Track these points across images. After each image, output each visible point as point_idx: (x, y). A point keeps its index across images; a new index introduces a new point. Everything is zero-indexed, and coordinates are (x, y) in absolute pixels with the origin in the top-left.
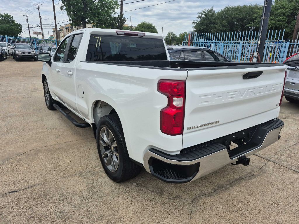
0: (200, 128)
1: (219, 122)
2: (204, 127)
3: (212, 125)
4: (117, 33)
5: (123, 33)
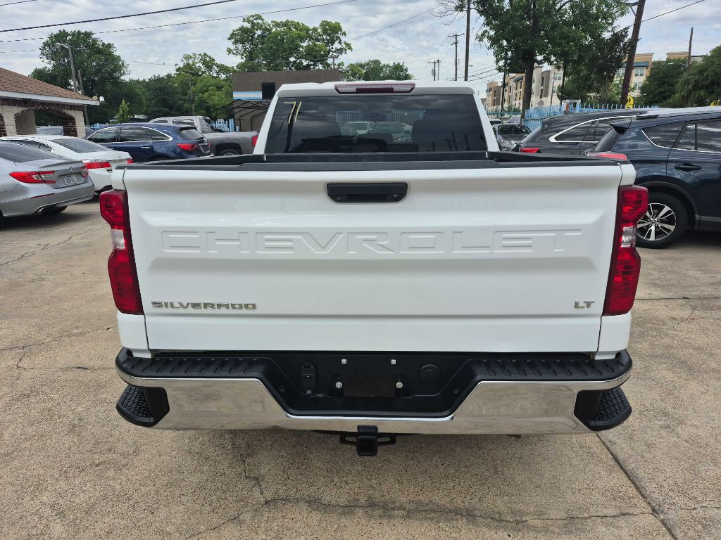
0: (190, 310)
1: (254, 306)
2: (203, 311)
3: (231, 311)
4: (337, 90)
5: (354, 89)
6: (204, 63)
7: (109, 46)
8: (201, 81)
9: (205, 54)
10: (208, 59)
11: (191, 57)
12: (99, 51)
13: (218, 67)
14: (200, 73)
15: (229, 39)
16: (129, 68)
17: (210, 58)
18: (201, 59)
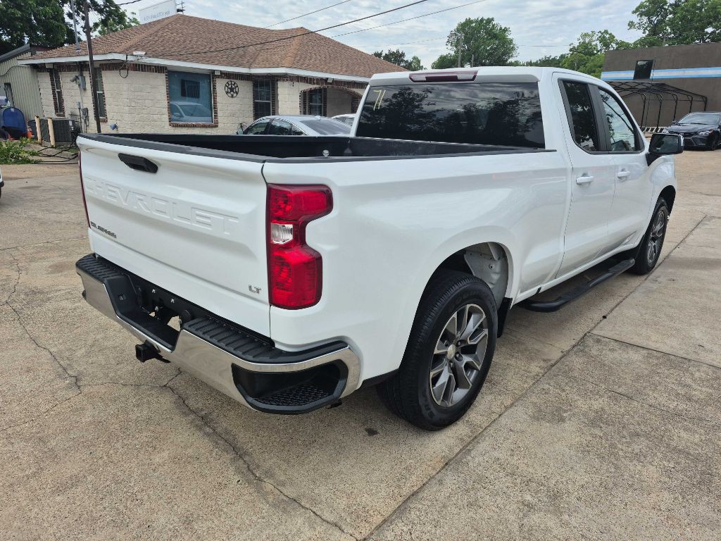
5: (424, 78)
6: (602, 40)
7: (505, 30)
8: (593, 60)
9: (606, 32)
10: (607, 36)
11: (589, 35)
12: (495, 36)
13: (617, 44)
14: (595, 52)
15: (634, 12)
16: (518, 51)
17: (610, 34)
18: (600, 37)
